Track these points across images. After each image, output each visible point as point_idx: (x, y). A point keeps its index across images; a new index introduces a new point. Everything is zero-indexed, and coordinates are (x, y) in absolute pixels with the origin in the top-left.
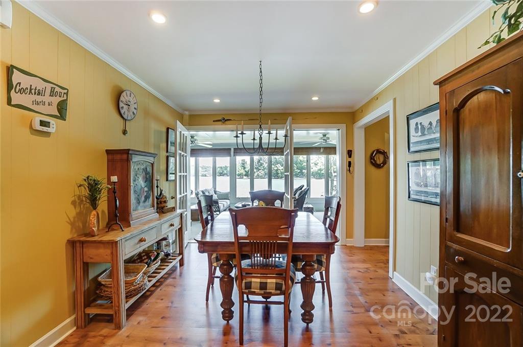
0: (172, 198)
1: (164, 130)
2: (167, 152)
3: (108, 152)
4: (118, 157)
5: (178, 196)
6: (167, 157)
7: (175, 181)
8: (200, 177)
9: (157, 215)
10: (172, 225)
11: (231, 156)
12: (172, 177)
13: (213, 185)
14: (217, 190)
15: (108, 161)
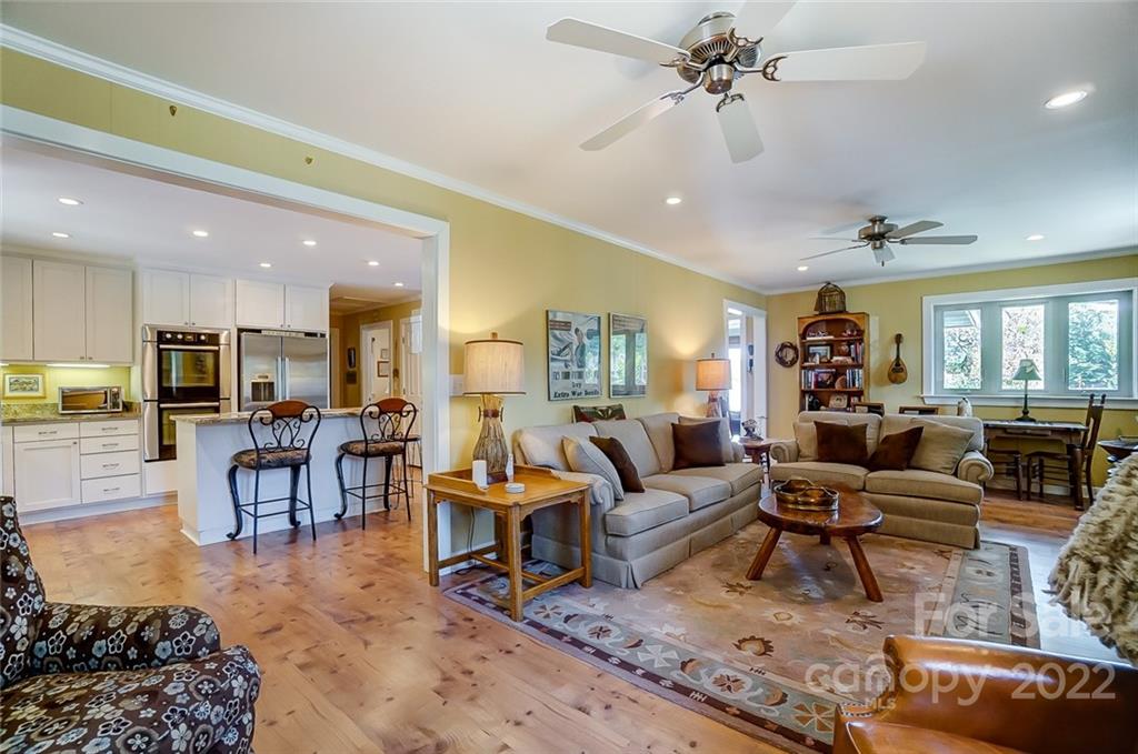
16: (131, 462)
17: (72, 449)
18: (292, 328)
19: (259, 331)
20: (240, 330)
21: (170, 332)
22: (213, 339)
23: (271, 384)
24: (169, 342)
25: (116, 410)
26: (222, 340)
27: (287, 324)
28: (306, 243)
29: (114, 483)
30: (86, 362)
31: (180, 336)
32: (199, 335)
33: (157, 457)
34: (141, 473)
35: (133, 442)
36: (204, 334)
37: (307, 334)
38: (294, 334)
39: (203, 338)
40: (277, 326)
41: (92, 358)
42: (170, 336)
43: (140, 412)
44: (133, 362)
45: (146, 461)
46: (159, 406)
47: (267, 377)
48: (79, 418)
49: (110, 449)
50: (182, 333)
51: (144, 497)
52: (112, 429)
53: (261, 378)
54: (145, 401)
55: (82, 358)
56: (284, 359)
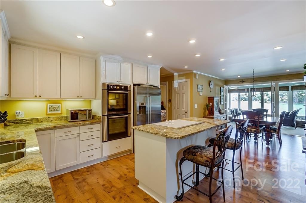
0: (223, 110)
1: (220, 88)
2: (221, 95)
3: (208, 97)
4: (211, 98)
5: (225, 110)
6: (221, 97)
7: (224, 104)
8: (231, 101)
9: (219, 114)
10: (224, 118)
11: (249, 92)
12: (222, 103)
13: (239, 107)
14: (241, 109)
15: (208, 99)
16: (98, 142)
17: (77, 138)
18: (150, 84)
19: (139, 85)
20: (134, 85)
21: (112, 85)
22: (126, 88)
23: (145, 107)
25: (90, 119)
26: (128, 89)
27: (148, 82)
28: (149, 57)
29: (90, 153)
30: (79, 99)
31: (115, 87)
32: (121, 86)
33: (107, 140)
34: (101, 147)
35: (99, 134)
36: (123, 86)
37: (154, 86)
38: (150, 86)
39: (123, 88)
40: (145, 83)
41: (81, 97)
42: (112, 87)
43: (101, 120)
44: (95, 98)
45: (103, 142)
46: (108, 118)
47: (143, 104)
48: (79, 124)
49: (91, 137)
50: (116, 86)
51: (102, 158)
52: (91, 128)
53: (142, 104)
54: (103, 115)
55: (78, 97)
56: (149, 97)
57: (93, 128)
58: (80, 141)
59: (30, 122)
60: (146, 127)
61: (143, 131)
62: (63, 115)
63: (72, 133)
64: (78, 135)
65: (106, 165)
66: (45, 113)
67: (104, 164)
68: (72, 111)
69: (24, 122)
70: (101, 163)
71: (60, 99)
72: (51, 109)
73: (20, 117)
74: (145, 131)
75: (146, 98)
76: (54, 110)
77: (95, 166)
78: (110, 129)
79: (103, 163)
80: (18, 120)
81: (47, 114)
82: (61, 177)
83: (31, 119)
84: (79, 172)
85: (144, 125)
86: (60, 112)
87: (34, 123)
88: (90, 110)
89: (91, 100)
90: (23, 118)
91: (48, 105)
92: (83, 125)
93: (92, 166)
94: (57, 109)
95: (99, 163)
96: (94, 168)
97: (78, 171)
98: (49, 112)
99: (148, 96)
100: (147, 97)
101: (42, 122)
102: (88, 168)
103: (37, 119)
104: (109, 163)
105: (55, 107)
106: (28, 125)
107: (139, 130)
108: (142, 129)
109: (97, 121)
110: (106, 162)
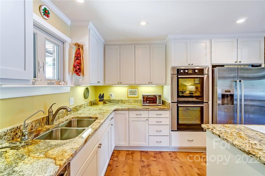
16: (166, 130)
17: (146, 123)
18: (242, 63)
19: (223, 66)
20: (214, 66)
21: (182, 69)
22: (201, 71)
24: (181, 74)
25: (160, 105)
26: (206, 72)
27: (238, 61)
29: (159, 139)
31: (186, 71)
32: (195, 70)
33: (176, 130)
34: (170, 136)
35: (167, 121)
36: (197, 69)
38: (243, 66)
39: (196, 71)
40: (234, 63)
41: (152, 83)
42: (182, 71)
43: (170, 108)
44: (166, 84)
45: (172, 131)
46: (177, 105)
47: (230, 91)
48: (148, 109)
49: (159, 123)
50: (187, 69)
51: (171, 147)
52: (160, 115)
53: (226, 91)
54: (172, 102)
55: (149, 83)
56: (240, 81)
57: (161, 114)
58: (149, 125)
59: (118, 102)
60: (228, 130)
61: (219, 136)
62: (139, 99)
63: (142, 116)
64: (148, 119)
65: (175, 157)
66: (127, 97)
67: (173, 155)
68: (144, 96)
69: (114, 102)
70: (170, 153)
71: (135, 85)
72: (130, 93)
73: (112, 98)
74: (223, 139)
75: (234, 83)
76: (133, 94)
77: (162, 154)
78: (180, 117)
79: (171, 153)
80: (111, 100)
81: (128, 97)
82: (133, 153)
83: (118, 100)
84: (147, 154)
85: (226, 125)
86: (137, 96)
87: (120, 104)
88: (160, 96)
89: (163, 86)
90: (114, 99)
91: (129, 90)
92: (152, 110)
93: (160, 152)
94: (134, 93)
95: (167, 152)
96: (161, 155)
97: (147, 152)
98: (129, 96)
99: (238, 81)
100: (236, 82)
101: (125, 103)
102: (156, 153)
103: (122, 100)
104: (178, 156)
105: (133, 92)
106: (116, 105)
107: (213, 133)
108: (218, 133)
109: (166, 108)
110: (175, 153)
